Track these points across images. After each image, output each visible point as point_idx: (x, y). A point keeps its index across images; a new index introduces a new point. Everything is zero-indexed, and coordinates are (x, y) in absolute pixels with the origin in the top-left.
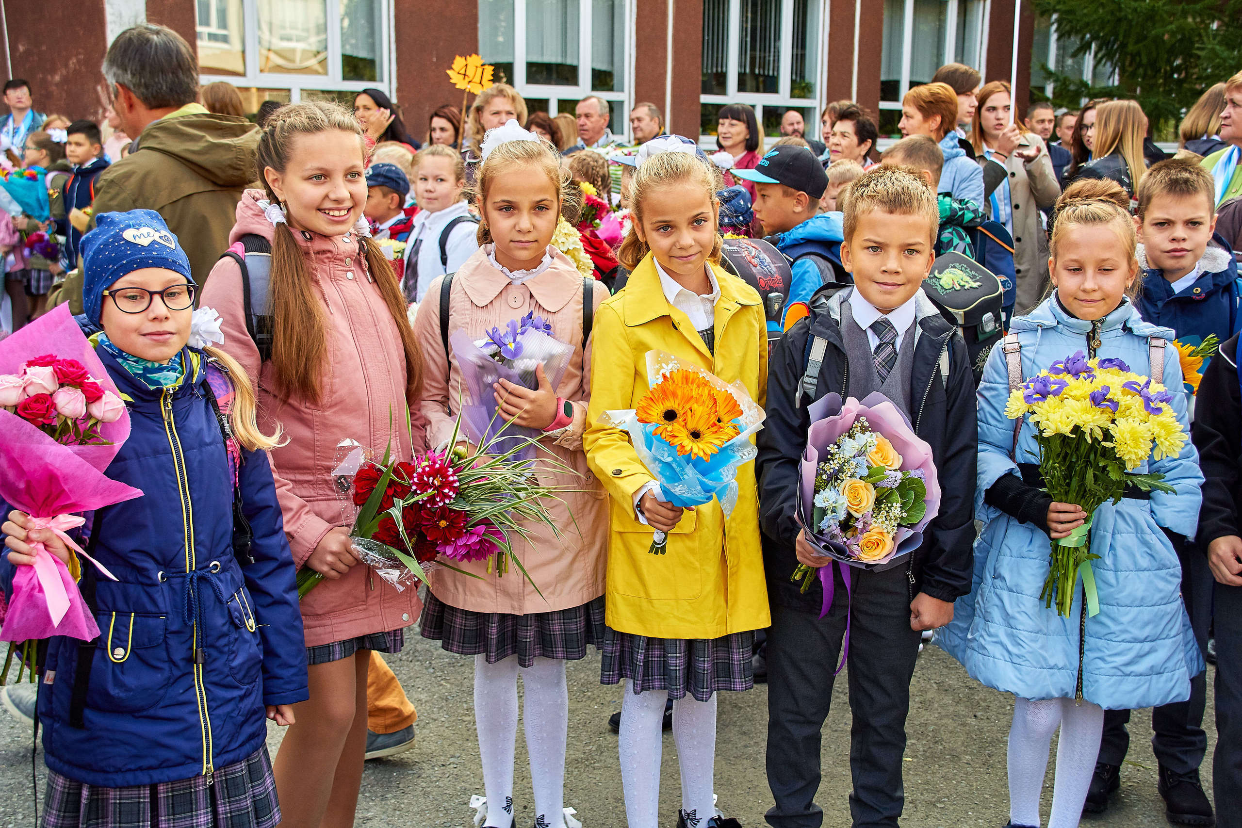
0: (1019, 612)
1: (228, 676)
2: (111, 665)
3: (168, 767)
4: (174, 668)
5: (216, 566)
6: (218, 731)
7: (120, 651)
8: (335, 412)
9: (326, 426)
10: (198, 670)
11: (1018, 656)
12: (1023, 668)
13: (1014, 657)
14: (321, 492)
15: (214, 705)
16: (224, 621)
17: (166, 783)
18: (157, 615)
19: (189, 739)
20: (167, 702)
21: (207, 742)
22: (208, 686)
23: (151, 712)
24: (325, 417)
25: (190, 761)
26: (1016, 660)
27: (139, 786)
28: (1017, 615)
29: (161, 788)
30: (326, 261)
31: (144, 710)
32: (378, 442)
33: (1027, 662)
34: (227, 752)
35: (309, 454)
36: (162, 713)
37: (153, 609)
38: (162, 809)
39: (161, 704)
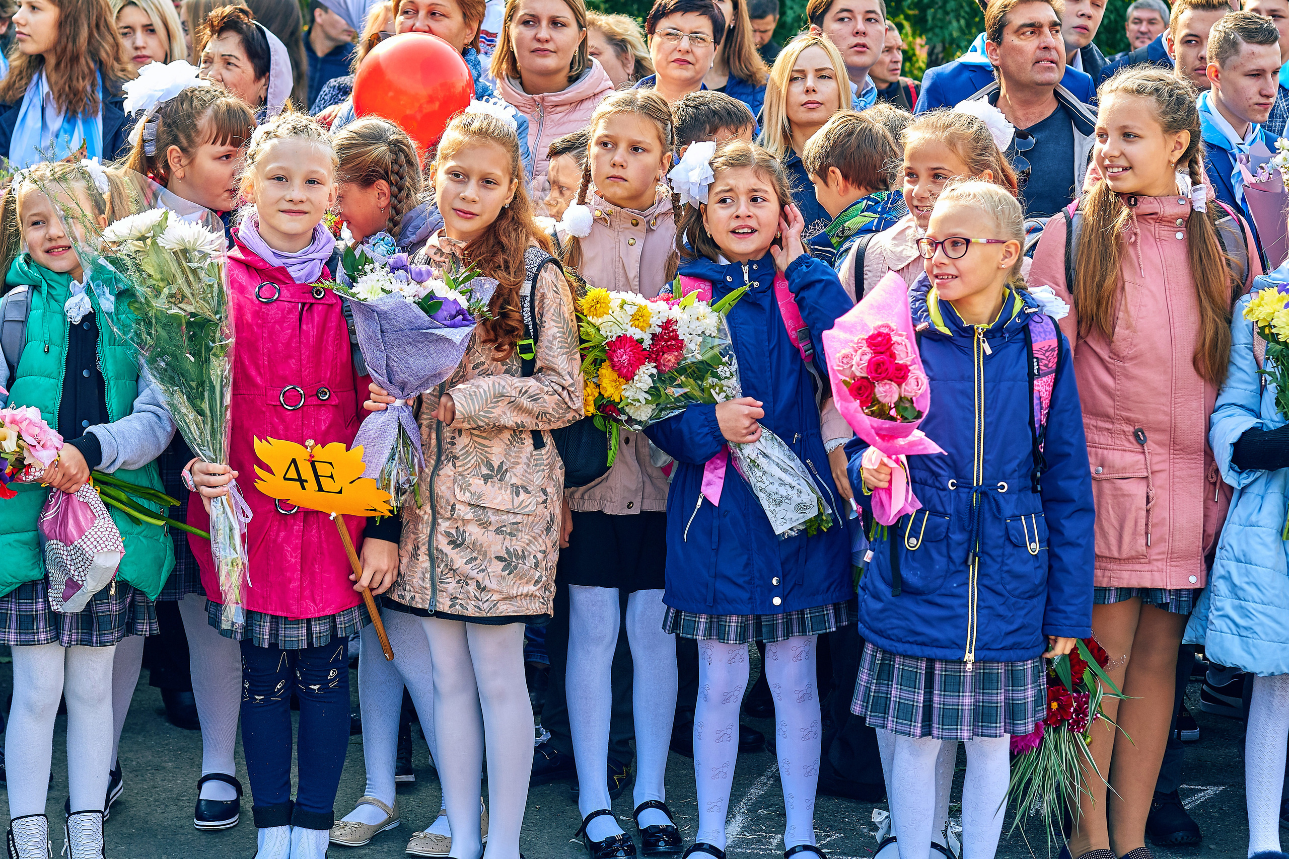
0: (1248, 583)
1: (998, 583)
2: (905, 551)
3: (937, 647)
4: (951, 564)
5: (1002, 487)
6: (983, 627)
7: (913, 541)
8: (1135, 365)
9: (1128, 377)
10: (973, 573)
11: (1246, 628)
12: (1250, 641)
13: (1242, 629)
14: (1118, 442)
15: (982, 604)
16: (1000, 534)
17: (941, 661)
18: (943, 515)
19: (956, 627)
20: (943, 591)
21: (972, 634)
22: (980, 587)
23: (930, 597)
24: (1124, 368)
25: (954, 646)
26: (1244, 633)
27: (917, 659)
28: (1246, 587)
29: (938, 666)
30: (1151, 221)
31: (925, 594)
32: (1179, 400)
33: (1255, 635)
34: (989, 649)
35: (1110, 402)
36: (939, 600)
37: (942, 510)
38: (937, 686)
39: (938, 592)
